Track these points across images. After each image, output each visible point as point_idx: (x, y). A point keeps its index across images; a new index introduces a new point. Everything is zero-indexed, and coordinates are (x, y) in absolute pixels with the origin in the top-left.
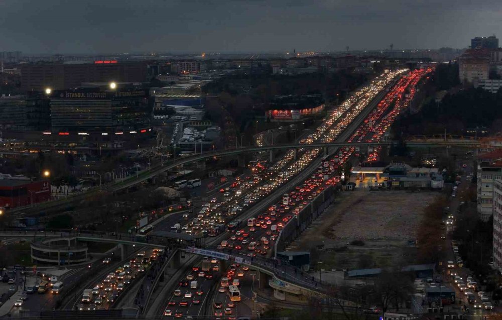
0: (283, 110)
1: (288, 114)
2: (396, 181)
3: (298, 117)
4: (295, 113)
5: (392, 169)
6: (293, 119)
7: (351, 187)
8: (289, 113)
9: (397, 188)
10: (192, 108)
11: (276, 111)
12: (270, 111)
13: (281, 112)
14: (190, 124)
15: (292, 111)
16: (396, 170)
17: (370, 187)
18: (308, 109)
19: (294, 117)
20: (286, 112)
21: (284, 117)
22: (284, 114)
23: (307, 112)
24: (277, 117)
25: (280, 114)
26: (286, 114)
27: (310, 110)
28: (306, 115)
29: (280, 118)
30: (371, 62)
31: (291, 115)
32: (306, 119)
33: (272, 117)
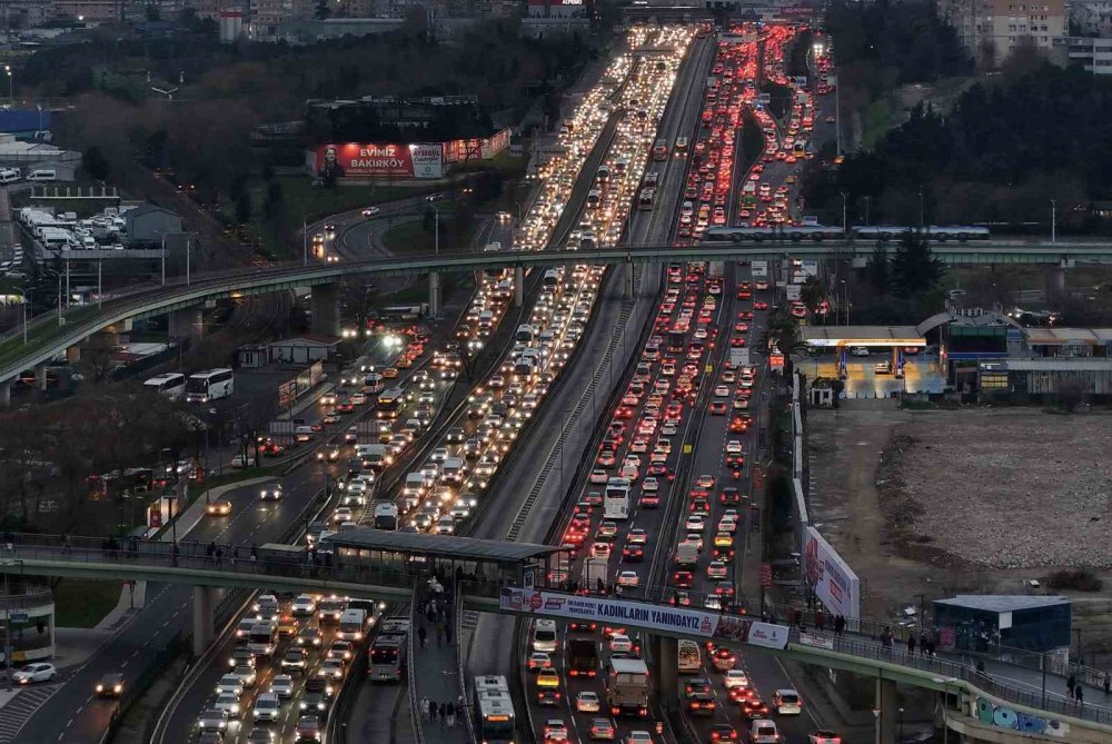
0: (381, 143)
1: (398, 156)
2: (994, 372)
3: (437, 170)
4: (424, 153)
5: (961, 328)
6: (417, 175)
7: (826, 395)
8: (402, 153)
9: (999, 399)
10: (18, 140)
11: (352, 147)
12: (331, 149)
13: (372, 150)
14: (39, 192)
15: (412, 147)
16: (974, 333)
17: (894, 395)
18: (466, 142)
19: (419, 170)
20: (391, 150)
21: (382, 168)
22: (381, 158)
23: (463, 151)
24: (357, 168)
25: (368, 158)
26: (389, 158)
27: (473, 144)
28: (460, 163)
29: (371, 172)
30: (564, 3)
31: (408, 162)
32: (461, 177)
33: (339, 169)
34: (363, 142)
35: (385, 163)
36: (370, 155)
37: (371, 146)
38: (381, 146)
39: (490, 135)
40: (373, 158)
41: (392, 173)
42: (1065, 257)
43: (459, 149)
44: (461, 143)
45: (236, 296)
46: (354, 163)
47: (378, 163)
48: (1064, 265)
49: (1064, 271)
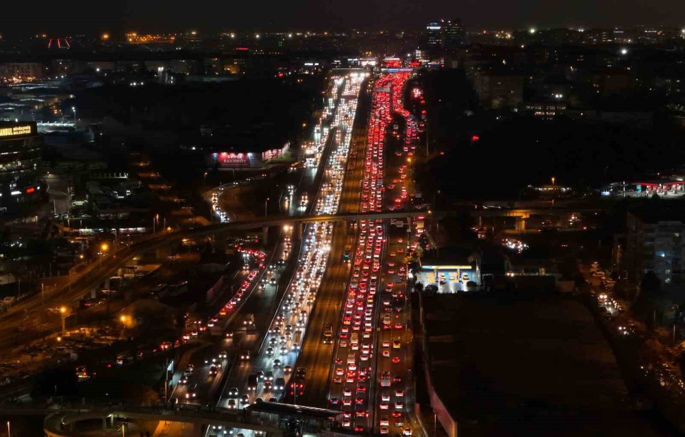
1: (244, 158)
3: (260, 163)
6: (252, 166)
11: (224, 154)
13: (233, 155)
18: (272, 150)
19: (252, 163)
20: (240, 155)
21: (237, 163)
22: (236, 159)
23: (271, 154)
24: (226, 163)
25: (230, 159)
26: (240, 159)
27: (275, 151)
28: (270, 160)
29: (232, 164)
30: (306, 64)
31: (248, 161)
32: (271, 166)
33: (218, 163)
34: (229, 152)
35: (238, 161)
36: (232, 157)
38: (236, 154)
39: (281, 147)
40: (233, 159)
41: (241, 165)
42: (526, 213)
43: (269, 154)
44: (270, 152)
45: (185, 240)
46: (225, 161)
47: (235, 161)
48: (524, 217)
49: (524, 219)
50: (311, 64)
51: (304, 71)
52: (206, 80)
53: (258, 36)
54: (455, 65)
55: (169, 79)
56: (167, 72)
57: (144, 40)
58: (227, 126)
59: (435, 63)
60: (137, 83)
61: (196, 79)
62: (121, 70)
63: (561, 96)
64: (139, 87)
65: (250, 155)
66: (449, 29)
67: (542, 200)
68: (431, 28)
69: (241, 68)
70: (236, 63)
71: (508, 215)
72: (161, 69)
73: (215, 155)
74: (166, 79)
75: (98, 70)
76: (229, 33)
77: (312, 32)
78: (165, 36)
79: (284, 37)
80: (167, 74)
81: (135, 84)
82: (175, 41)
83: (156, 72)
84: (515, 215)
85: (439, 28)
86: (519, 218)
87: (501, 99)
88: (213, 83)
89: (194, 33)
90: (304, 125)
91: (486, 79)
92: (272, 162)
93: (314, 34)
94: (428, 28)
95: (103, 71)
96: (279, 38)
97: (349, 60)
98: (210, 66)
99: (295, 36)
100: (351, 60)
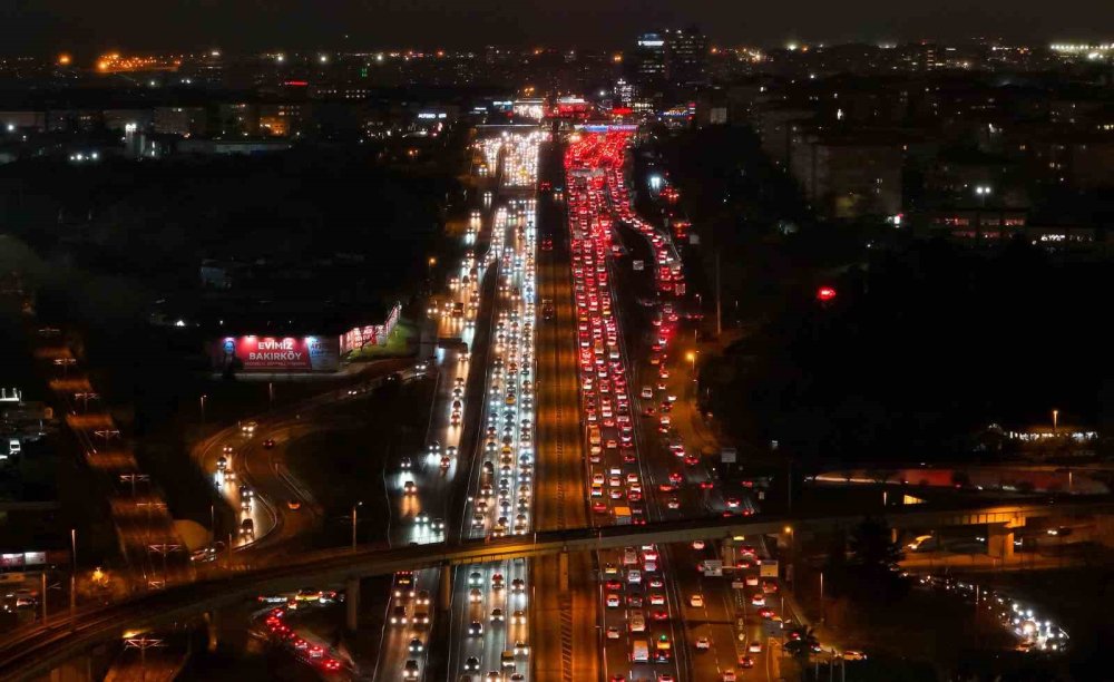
0: (279, 336)
1: (296, 349)
6: (314, 368)
8: (300, 346)
11: (250, 340)
13: (270, 343)
18: (362, 329)
19: (317, 363)
20: (288, 343)
21: (280, 361)
22: (279, 350)
23: (359, 338)
24: (255, 361)
25: (265, 351)
26: (287, 351)
27: (368, 330)
28: (356, 352)
29: (269, 365)
30: (420, 116)
31: (305, 355)
32: (359, 368)
33: (239, 361)
34: (261, 335)
35: (283, 356)
36: (268, 347)
37: (269, 339)
38: (279, 339)
39: (382, 319)
40: (271, 350)
41: (289, 366)
42: (1016, 515)
43: (355, 338)
44: (357, 331)
45: (129, 635)
46: (252, 355)
47: (276, 356)
48: (1014, 524)
49: (1014, 530)
50: (431, 116)
51: (419, 130)
52: (221, 149)
53: (323, 59)
54: (719, 116)
55: (148, 147)
56: (144, 133)
57: (128, 65)
58: (261, 262)
59: (678, 113)
60: (84, 155)
61: (200, 146)
62: (58, 125)
63: (988, 190)
64: (87, 165)
65: (310, 341)
66: (679, 44)
67: (1031, 463)
68: (647, 43)
69: (293, 124)
70: (282, 113)
71: (974, 521)
72: (131, 128)
73: (229, 341)
74: (143, 148)
75: (11, 128)
76: (274, 52)
77: (416, 52)
78: (163, 60)
79: (369, 59)
80: (143, 138)
81: (79, 157)
82: (180, 67)
83: (123, 133)
84: (991, 519)
85: (660, 43)
86: (1001, 529)
87: (856, 196)
88: (238, 155)
89: (215, 54)
90: (432, 261)
91: (824, 152)
92: (362, 358)
93: (421, 55)
94: (640, 43)
95: (20, 129)
96: (361, 62)
97: (495, 103)
98: (232, 121)
99: (387, 58)
100: (499, 103)
